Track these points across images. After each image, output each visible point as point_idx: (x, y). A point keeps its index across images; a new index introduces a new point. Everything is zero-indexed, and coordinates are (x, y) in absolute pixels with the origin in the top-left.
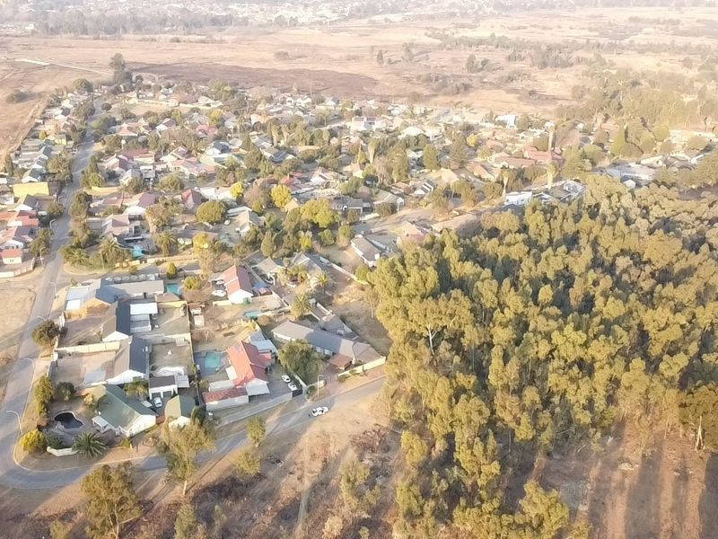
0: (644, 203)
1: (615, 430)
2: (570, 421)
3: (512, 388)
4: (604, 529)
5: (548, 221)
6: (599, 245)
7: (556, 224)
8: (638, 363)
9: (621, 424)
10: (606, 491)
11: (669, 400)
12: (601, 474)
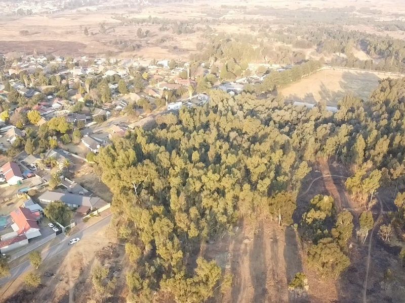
0: (240, 103)
1: (238, 223)
2: (216, 222)
3: (183, 210)
4: (240, 276)
5: (192, 117)
6: (220, 127)
7: (196, 118)
8: (247, 186)
9: (242, 219)
10: (239, 255)
11: (264, 203)
12: (235, 247)
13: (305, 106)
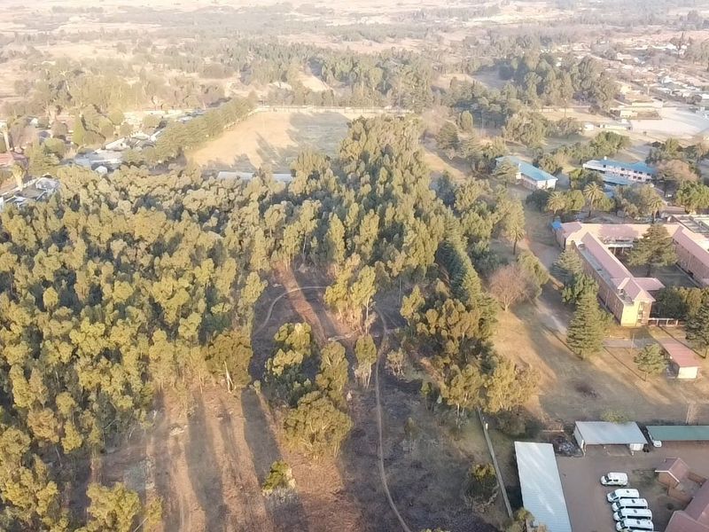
0: (120, 186)
1: (155, 403)
2: (114, 412)
3: (43, 402)
4: (173, 494)
5: (29, 224)
6: (89, 235)
7: (39, 224)
8: (159, 334)
9: (159, 395)
10: (166, 460)
11: (196, 358)
12: (157, 448)
13: (238, 178)
